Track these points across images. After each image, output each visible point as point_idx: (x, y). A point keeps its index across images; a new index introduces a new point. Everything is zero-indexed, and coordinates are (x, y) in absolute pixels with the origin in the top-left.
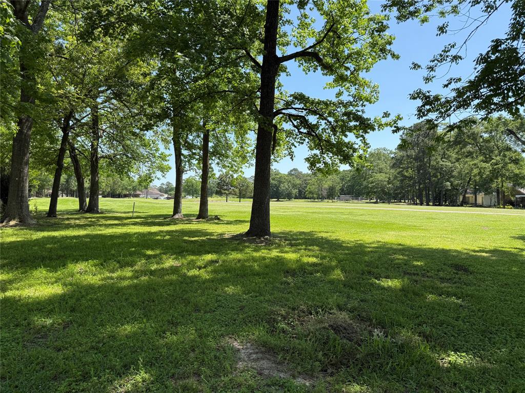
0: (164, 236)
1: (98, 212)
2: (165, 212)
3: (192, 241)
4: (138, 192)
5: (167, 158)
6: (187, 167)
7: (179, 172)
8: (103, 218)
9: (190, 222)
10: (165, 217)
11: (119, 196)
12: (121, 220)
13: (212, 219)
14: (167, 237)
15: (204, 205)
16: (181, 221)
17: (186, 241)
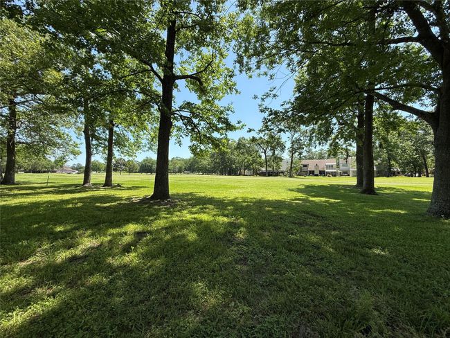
0: (76, 204)
1: (14, 184)
2: (76, 182)
3: (105, 208)
4: (55, 170)
5: (79, 146)
6: (95, 152)
7: (89, 155)
8: (17, 188)
9: (98, 189)
10: (76, 186)
11: (39, 172)
12: (35, 190)
13: (115, 186)
14: (80, 205)
15: (109, 177)
16: (90, 189)
17: (99, 209)
